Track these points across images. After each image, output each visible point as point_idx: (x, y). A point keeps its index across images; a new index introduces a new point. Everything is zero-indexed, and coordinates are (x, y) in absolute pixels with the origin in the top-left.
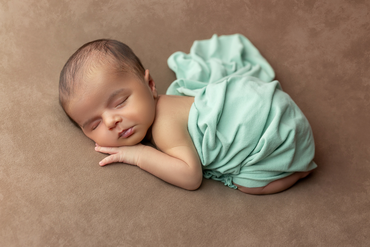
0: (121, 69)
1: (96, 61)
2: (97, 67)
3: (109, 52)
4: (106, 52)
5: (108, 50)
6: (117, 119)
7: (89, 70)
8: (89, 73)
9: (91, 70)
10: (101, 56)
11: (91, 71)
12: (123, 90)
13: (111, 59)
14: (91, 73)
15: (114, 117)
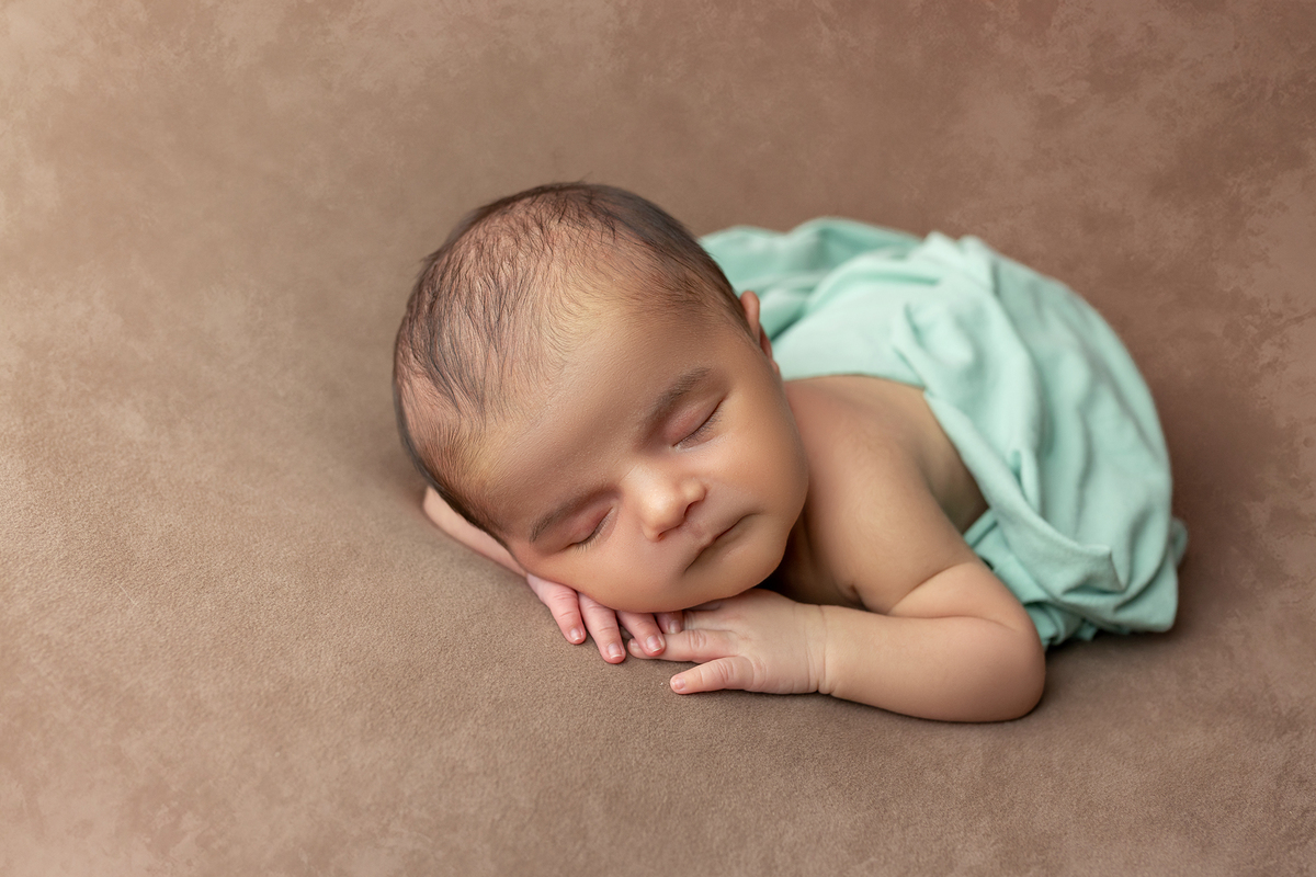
0: (683, 293)
1: (584, 264)
2: (594, 287)
3: (622, 231)
4: (614, 230)
5: (616, 222)
6: (691, 492)
7: (565, 300)
8: (565, 315)
9: (572, 300)
10: (595, 246)
11: (573, 307)
12: (703, 373)
13: (638, 254)
14: (575, 311)
15: (677, 485)
